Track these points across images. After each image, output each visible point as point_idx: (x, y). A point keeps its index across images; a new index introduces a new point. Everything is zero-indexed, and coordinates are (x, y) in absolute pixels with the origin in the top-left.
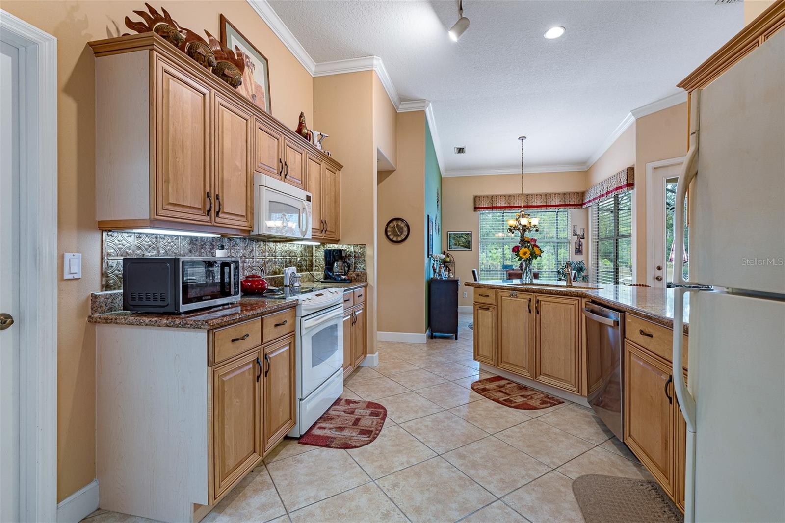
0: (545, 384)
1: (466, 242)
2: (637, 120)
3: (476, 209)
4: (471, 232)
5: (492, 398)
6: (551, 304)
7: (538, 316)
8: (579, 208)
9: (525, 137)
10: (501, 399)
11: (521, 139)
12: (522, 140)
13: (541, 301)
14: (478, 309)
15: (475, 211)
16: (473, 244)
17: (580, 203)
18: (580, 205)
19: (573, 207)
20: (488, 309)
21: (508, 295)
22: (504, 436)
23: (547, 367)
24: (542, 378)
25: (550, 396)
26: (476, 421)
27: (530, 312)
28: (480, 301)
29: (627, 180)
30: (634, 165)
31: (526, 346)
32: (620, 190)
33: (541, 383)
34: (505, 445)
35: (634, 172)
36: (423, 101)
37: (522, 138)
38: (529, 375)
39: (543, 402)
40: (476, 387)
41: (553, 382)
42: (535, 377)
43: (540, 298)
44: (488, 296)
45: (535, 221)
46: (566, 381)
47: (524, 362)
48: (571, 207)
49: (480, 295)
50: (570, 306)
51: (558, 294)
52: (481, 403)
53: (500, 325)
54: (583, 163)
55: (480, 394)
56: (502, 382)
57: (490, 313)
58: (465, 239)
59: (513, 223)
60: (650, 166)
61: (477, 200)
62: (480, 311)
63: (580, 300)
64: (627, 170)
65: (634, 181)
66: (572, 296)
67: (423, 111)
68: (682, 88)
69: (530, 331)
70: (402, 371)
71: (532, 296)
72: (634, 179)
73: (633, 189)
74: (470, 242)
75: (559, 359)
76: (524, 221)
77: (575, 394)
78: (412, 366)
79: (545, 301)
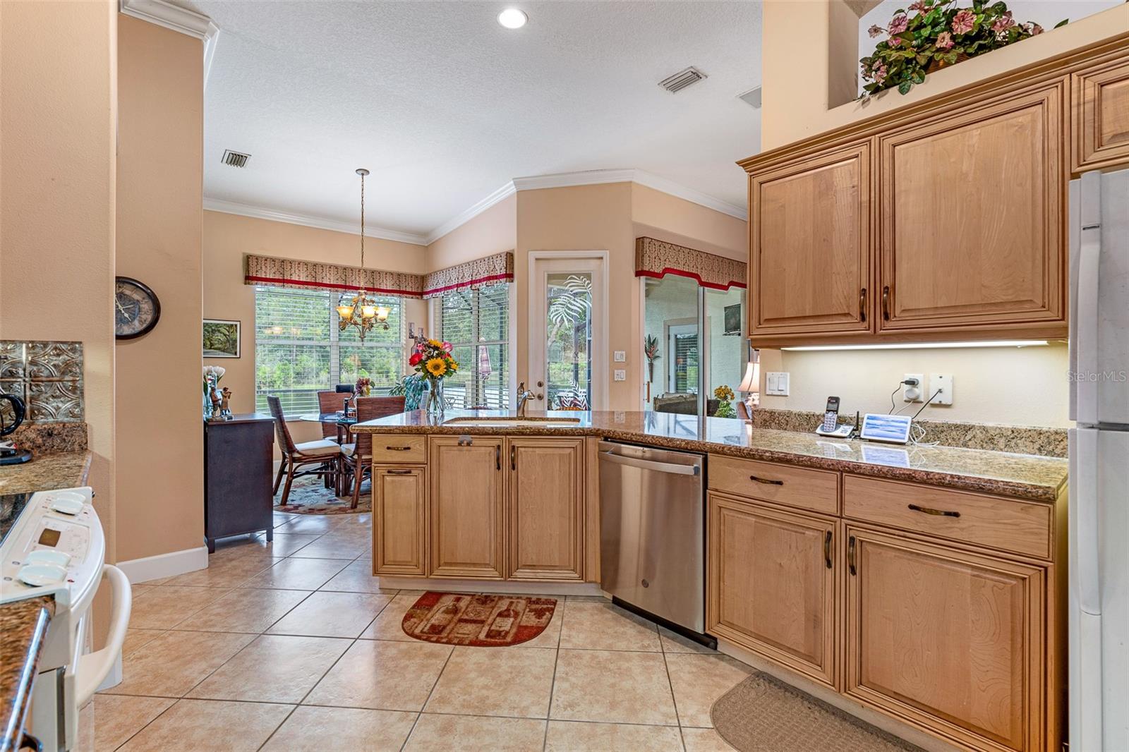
0: (527, 583)
1: (228, 341)
2: (520, 193)
3: (249, 279)
4: (238, 323)
5: (467, 642)
6: (537, 449)
7: (514, 473)
8: (418, 298)
9: (368, 172)
10: (482, 636)
11: (361, 172)
12: (363, 174)
13: (518, 447)
14: (383, 476)
15: (245, 284)
16: (243, 346)
17: (419, 291)
18: (420, 294)
19: (411, 296)
20: (410, 472)
21: (456, 443)
22: (565, 709)
23: (529, 552)
24: (521, 574)
25: (534, 598)
26: (496, 706)
27: (499, 468)
28: (389, 459)
29: (506, 268)
30: (513, 250)
31: (490, 527)
32: (495, 281)
33: (520, 581)
34: (587, 728)
35: (513, 259)
36: (204, 18)
37: (364, 172)
38: (496, 573)
39: (539, 614)
40: (417, 631)
41: (541, 574)
42: (507, 574)
43: (517, 443)
44: (409, 448)
45: (383, 313)
46: (561, 568)
47: (488, 555)
48: (408, 295)
49: (388, 448)
50: (568, 451)
51: (551, 434)
52: (459, 660)
53: (434, 498)
54: (424, 234)
55: (437, 642)
56: (448, 602)
57: (412, 479)
58: (225, 335)
59: (346, 311)
60: (533, 255)
61: (253, 263)
62: (388, 479)
63: (584, 441)
64: (506, 255)
65: (513, 271)
66: (574, 435)
67: (200, 40)
68: (742, 168)
69: (499, 500)
70: (217, 661)
71: (504, 441)
72: (513, 268)
73: (512, 281)
74: (236, 341)
75: (551, 535)
76: (368, 311)
77: (576, 583)
78: (229, 637)
79: (525, 447)
